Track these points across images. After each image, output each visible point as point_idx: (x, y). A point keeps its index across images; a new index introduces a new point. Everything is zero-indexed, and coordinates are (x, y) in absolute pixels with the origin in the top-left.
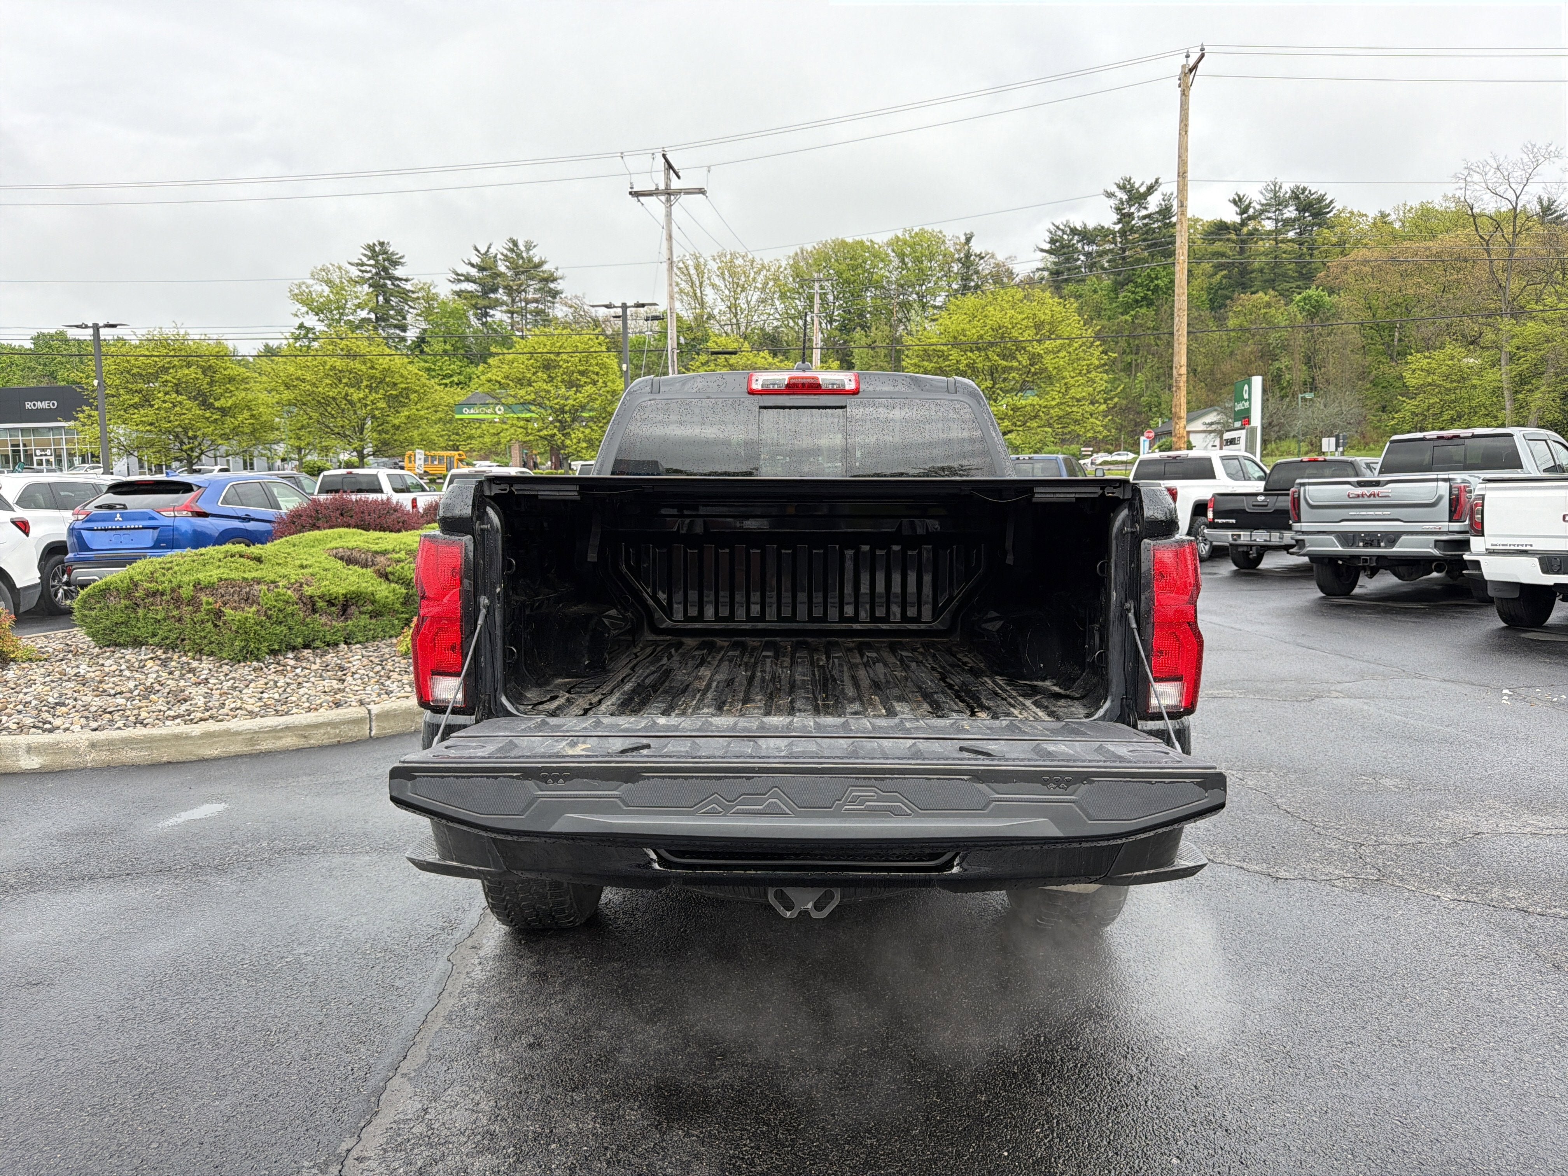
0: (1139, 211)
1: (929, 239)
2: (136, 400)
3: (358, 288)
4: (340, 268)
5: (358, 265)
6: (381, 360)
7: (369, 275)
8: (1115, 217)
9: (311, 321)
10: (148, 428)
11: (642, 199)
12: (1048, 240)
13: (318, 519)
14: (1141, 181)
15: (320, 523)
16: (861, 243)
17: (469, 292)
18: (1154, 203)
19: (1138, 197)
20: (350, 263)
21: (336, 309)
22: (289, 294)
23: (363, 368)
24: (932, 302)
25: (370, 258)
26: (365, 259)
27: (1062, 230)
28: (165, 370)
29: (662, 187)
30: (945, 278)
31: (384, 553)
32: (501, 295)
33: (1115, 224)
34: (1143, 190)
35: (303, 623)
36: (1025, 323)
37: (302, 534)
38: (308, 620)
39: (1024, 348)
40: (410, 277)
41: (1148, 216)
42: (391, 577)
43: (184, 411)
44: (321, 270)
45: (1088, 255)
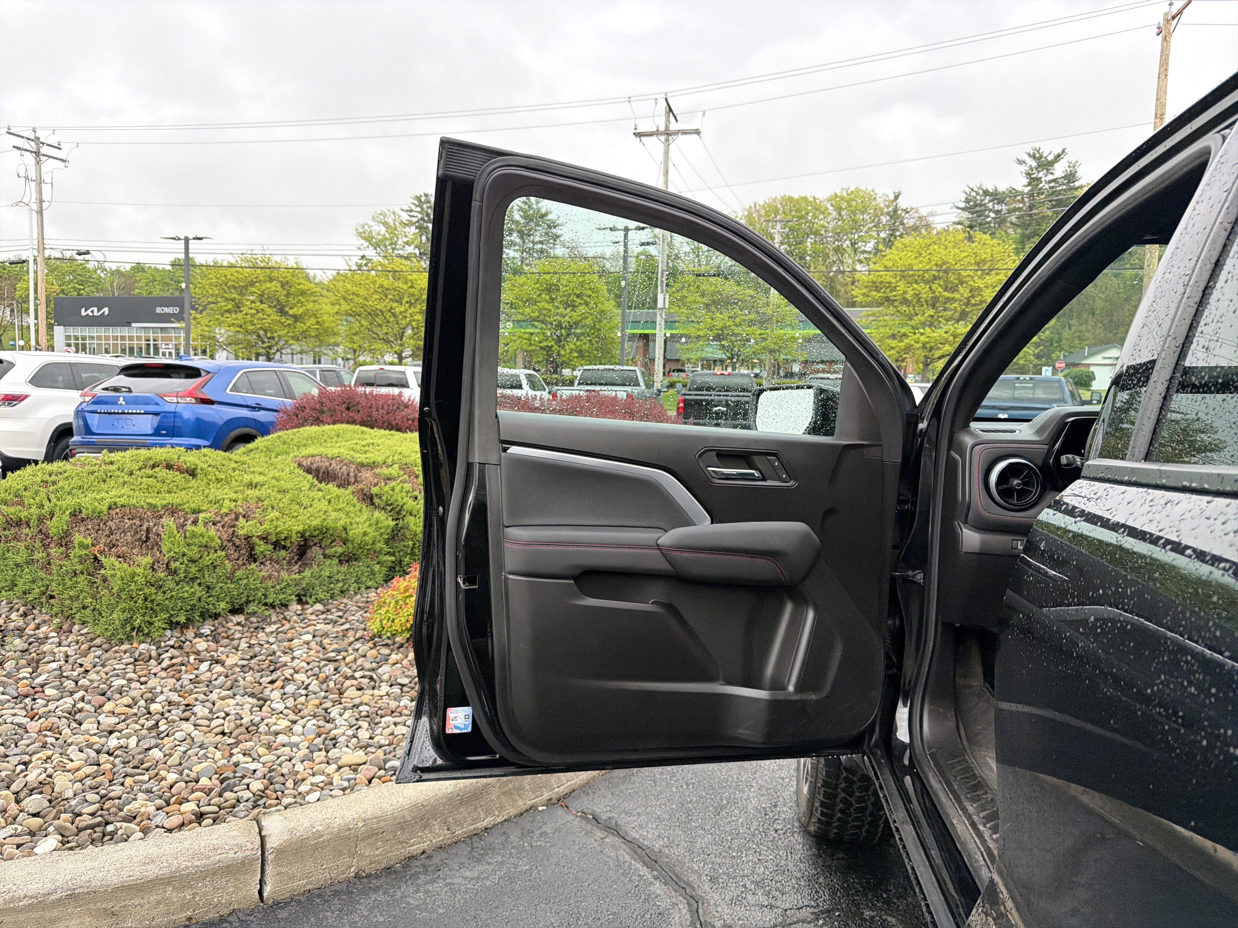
0: (1046, 176)
1: (863, 197)
2: (230, 306)
3: (407, 229)
4: (394, 213)
5: (408, 211)
7: (416, 219)
8: (1026, 181)
10: (237, 329)
12: (964, 199)
13: (323, 412)
14: (1049, 150)
15: (324, 417)
16: (805, 199)
18: (1059, 170)
19: (1045, 165)
20: (402, 210)
22: (355, 232)
24: (863, 248)
25: (417, 206)
26: (413, 207)
27: (976, 192)
28: (252, 284)
29: (662, 128)
30: (874, 229)
31: (372, 466)
33: (1025, 186)
34: (1050, 158)
35: (231, 578)
36: (968, 259)
38: (240, 573)
39: (966, 282)
41: (1055, 181)
42: (376, 501)
43: (265, 317)
44: (380, 214)
45: (998, 212)
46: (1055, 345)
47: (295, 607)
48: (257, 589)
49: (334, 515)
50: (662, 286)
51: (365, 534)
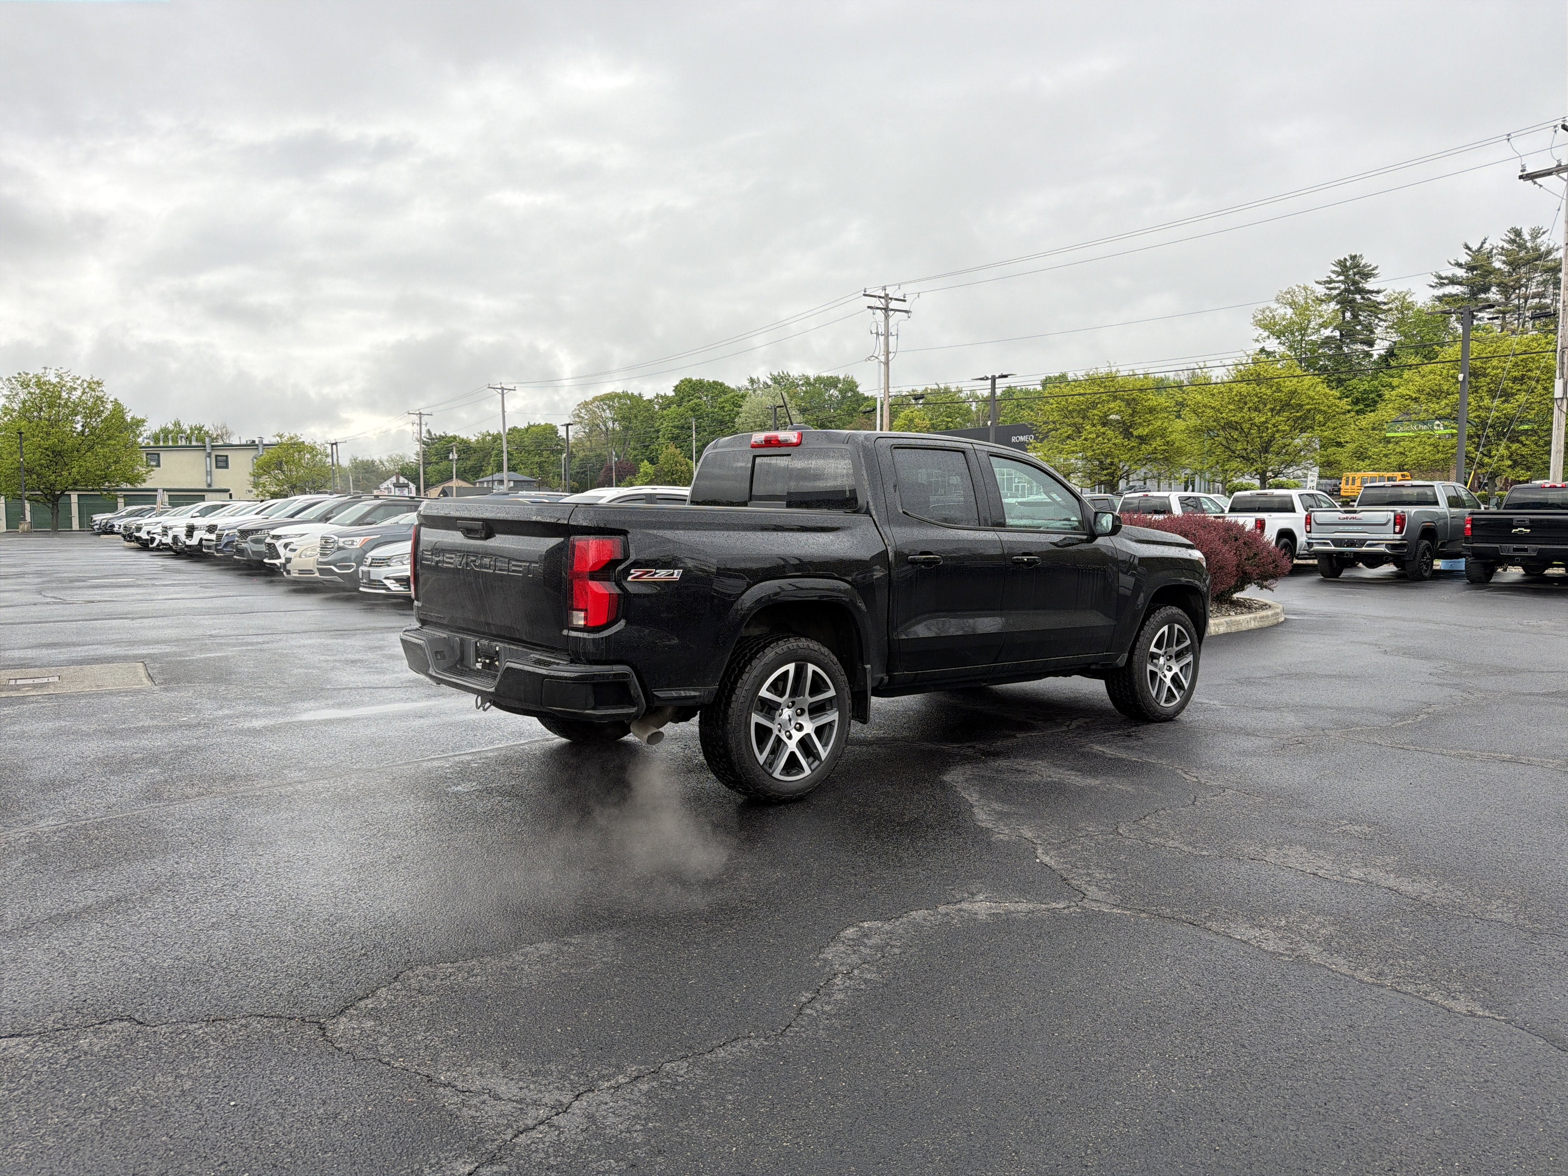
3: (1324, 306)
4: (1305, 289)
5: (1326, 282)
7: (1337, 291)
9: (1272, 344)
17: (1453, 296)
20: (1317, 282)
21: (1297, 330)
22: (1252, 321)
25: (1339, 274)
32: (1494, 295)
40: (1382, 288)
43: (1106, 441)
44: (1287, 293)
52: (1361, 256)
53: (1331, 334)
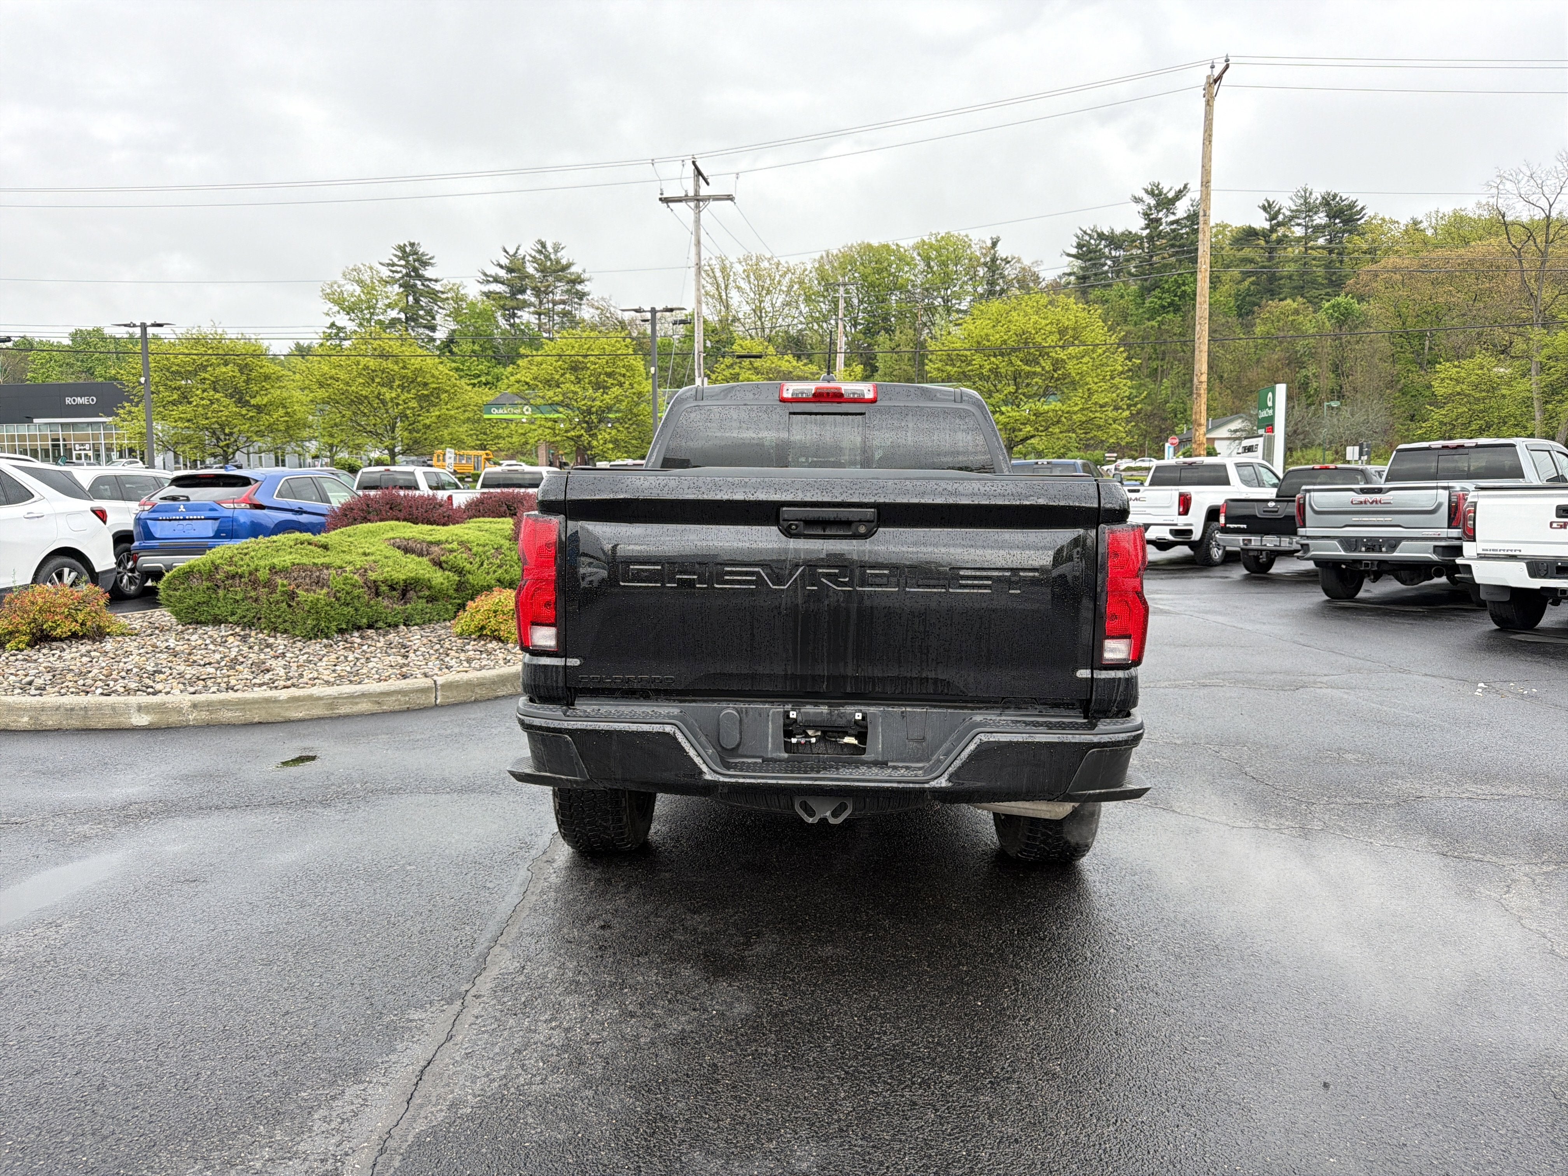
0: (1167, 216)
1: (955, 244)
2: (175, 397)
3: (389, 288)
4: (371, 268)
5: (388, 265)
6: (413, 361)
7: (400, 275)
8: (1143, 222)
9: (342, 320)
10: (186, 424)
11: (671, 205)
12: (1075, 244)
13: (369, 513)
14: (1169, 187)
15: (371, 516)
16: (887, 247)
17: (497, 293)
18: (1182, 209)
19: (1166, 203)
20: (380, 263)
21: (367, 308)
22: (321, 294)
23: (396, 368)
24: (957, 306)
25: (400, 259)
26: (395, 260)
27: (1089, 235)
28: (204, 368)
29: (691, 193)
30: (970, 282)
31: (438, 543)
32: (529, 296)
33: (1142, 229)
34: (1171, 195)
35: (368, 605)
36: (1048, 328)
37: (355, 527)
38: (372, 602)
39: (1047, 354)
40: (439, 277)
41: (1176, 222)
42: (445, 565)
43: (222, 409)
44: (352, 270)
45: (1115, 259)
46: (1179, 416)
47: (402, 627)
48: (381, 613)
49: (421, 572)
50: (699, 369)
51: (442, 584)
52: (419, 244)
53: (397, 316)
